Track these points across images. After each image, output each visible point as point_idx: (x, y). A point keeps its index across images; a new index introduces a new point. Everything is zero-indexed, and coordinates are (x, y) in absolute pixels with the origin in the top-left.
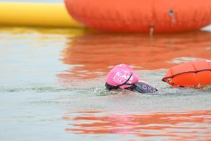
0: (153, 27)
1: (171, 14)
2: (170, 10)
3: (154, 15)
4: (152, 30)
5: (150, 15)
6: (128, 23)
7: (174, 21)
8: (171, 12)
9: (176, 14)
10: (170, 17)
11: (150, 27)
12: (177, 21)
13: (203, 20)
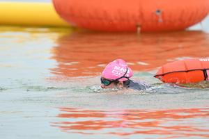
0: (141, 26)
1: (158, 14)
2: (157, 9)
3: (142, 15)
4: (139, 29)
5: (137, 14)
6: (115, 22)
7: (160, 20)
8: (159, 11)
9: (163, 13)
10: (157, 17)
11: (137, 26)
12: (164, 21)
13: (190, 19)
